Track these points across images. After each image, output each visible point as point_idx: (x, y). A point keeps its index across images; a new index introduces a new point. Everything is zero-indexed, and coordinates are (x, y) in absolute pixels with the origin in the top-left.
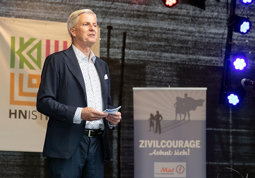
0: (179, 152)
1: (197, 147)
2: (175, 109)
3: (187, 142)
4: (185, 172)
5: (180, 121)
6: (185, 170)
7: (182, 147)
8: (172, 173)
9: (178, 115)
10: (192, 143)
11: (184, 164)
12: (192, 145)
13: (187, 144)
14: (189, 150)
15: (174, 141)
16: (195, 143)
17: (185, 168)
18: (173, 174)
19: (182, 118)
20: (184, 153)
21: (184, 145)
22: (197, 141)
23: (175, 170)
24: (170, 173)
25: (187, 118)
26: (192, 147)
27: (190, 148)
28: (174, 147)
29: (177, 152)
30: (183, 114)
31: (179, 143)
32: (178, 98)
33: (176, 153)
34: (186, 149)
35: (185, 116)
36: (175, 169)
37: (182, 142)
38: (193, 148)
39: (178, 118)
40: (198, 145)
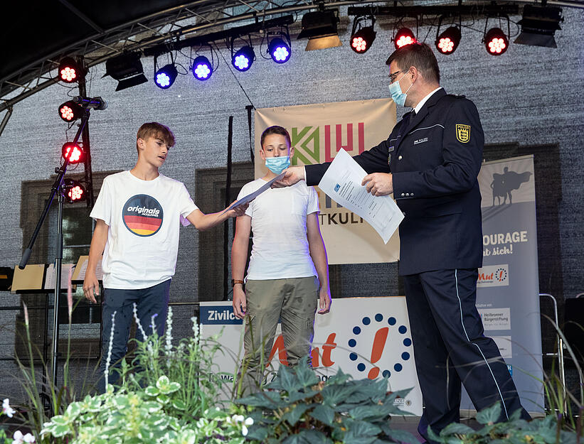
0: (499, 250)
1: (522, 240)
2: (492, 190)
3: (508, 234)
4: (507, 278)
5: (499, 206)
6: (507, 275)
7: (503, 242)
8: (491, 280)
9: (496, 198)
10: (516, 236)
11: (506, 267)
12: (516, 239)
13: (509, 238)
14: (511, 245)
15: (492, 236)
16: (520, 236)
17: (507, 272)
18: (492, 282)
19: (501, 203)
20: (506, 251)
21: (504, 240)
22: (522, 233)
23: (494, 276)
24: (488, 280)
25: (508, 202)
26: (515, 241)
27: (513, 243)
28: (492, 243)
29: (496, 250)
30: (502, 196)
31: (499, 237)
32: (495, 175)
33: (495, 253)
34: (507, 245)
35: (505, 199)
36: (494, 274)
37: (503, 236)
38: (517, 242)
39: (497, 204)
40: (524, 238)
